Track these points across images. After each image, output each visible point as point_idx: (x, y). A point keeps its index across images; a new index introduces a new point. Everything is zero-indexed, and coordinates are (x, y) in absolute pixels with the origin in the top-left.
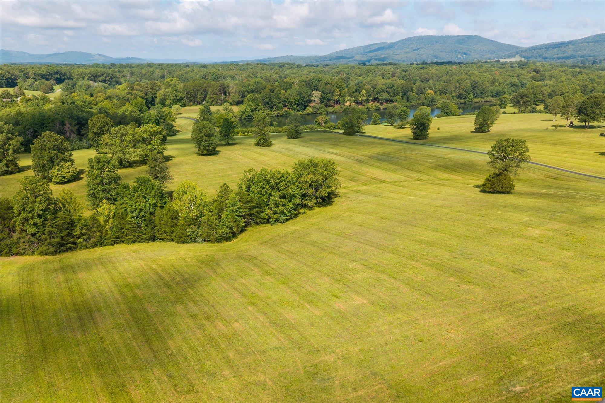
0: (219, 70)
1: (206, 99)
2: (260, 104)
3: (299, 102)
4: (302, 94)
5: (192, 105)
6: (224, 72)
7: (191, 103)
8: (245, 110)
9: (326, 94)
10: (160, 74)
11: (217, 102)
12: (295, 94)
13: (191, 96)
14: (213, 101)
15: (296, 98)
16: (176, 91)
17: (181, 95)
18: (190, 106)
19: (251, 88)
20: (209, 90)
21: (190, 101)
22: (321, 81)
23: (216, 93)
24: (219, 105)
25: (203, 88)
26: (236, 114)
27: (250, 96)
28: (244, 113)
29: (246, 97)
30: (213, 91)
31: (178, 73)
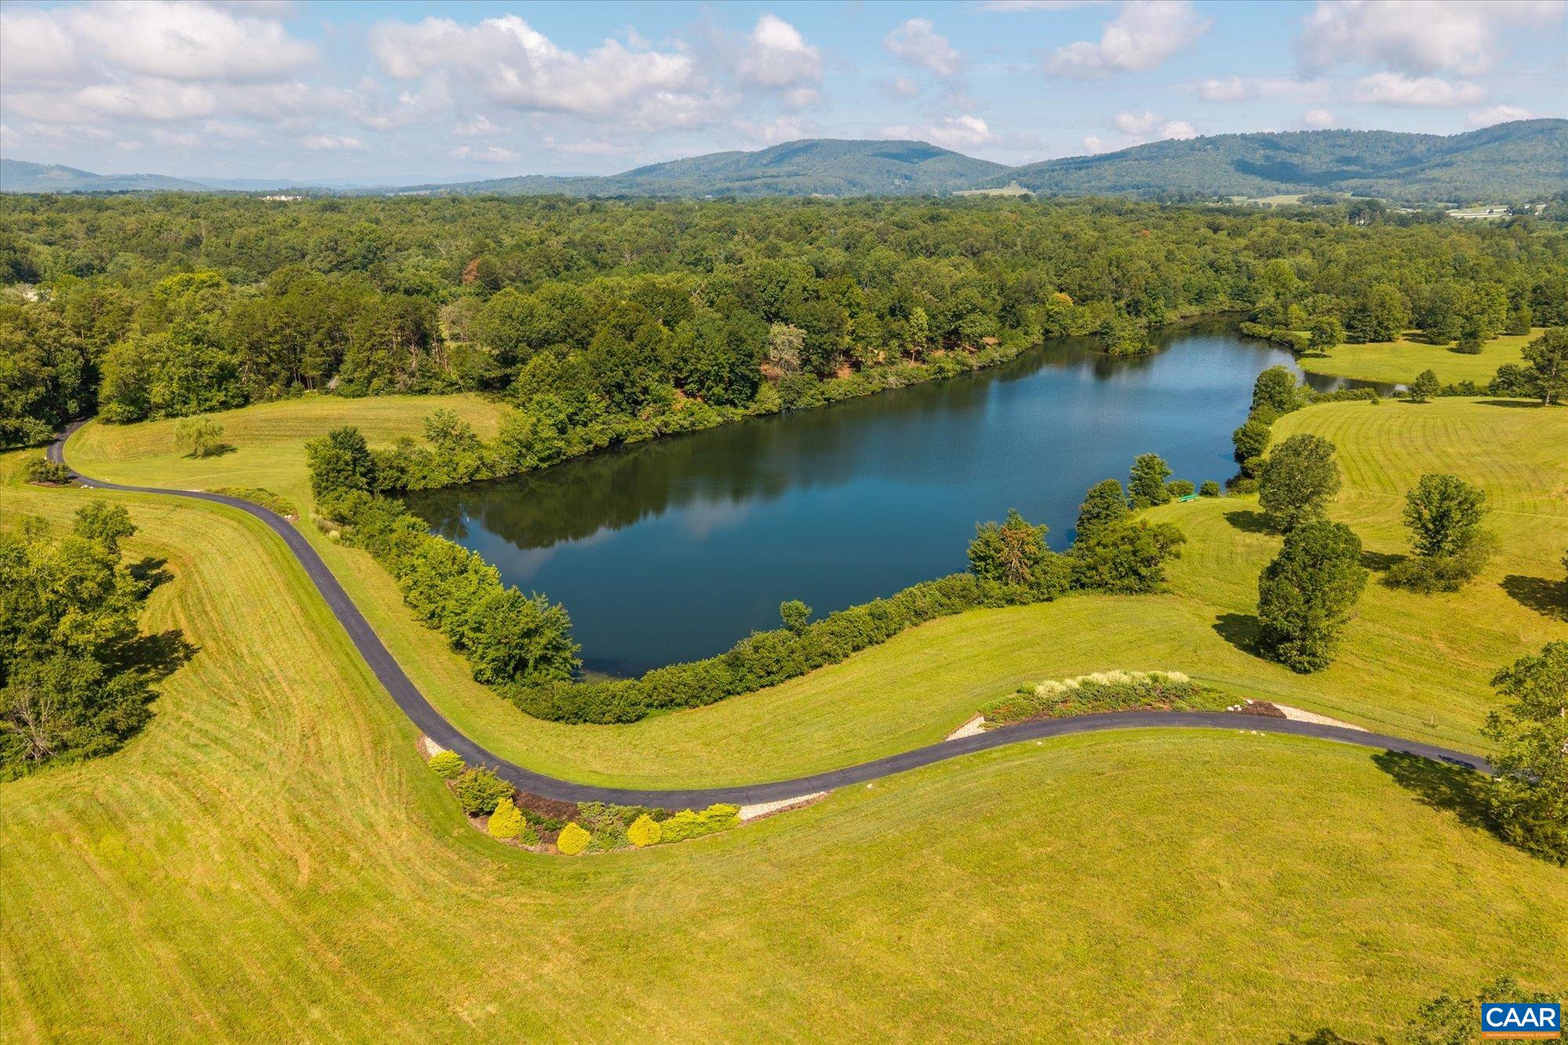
0: (377, 221)
1: (342, 367)
2: (592, 397)
3: (731, 371)
4: (742, 340)
5: (279, 396)
6: (394, 230)
7: (275, 387)
8: (535, 433)
9: (821, 332)
10: (184, 234)
11: (391, 381)
12: (717, 343)
13: (272, 360)
14: (374, 374)
15: (722, 358)
16: (197, 341)
17: (222, 357)
18: (271, 399)
19: (542, 325)
20: (354, 330)
21: (271, 378)
22: (786, 283)
23: (385, 344)
24: (400, 392)
25: (328, 324)
26: (495, 456)
27: (541, 361)
28: (529, 447)
29: (524, 362)
30: (372, 334)
31: (243, 231)
